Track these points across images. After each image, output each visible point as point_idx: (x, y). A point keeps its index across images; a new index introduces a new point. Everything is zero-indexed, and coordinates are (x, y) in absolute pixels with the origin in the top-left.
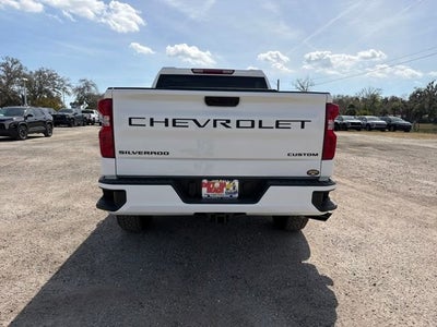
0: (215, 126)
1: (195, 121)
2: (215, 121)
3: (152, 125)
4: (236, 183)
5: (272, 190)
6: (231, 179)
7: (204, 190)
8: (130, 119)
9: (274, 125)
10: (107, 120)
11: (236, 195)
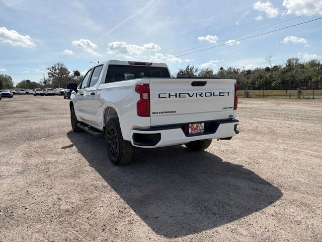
0: (196, 96)
1: (188, 94)
2: (197, 93)
3: (169, 97)
4: (203, 124)
5: (221, 126)
6: (200, 123)
7: (190, 130)
8: (159, 94)
9: (218, 95)
10: (145, 96)
11: (203, 131)
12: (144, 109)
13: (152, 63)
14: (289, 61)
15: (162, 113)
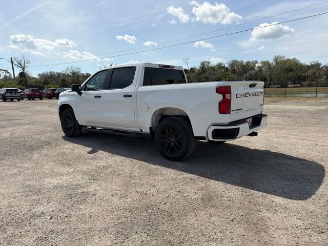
0: (252, 95)
1: (249, 94)
3: (241, 97)
4: (252, 119)
5: (263, 119)
8: (236, 95)
10: (227, 96)
12: (225, 107)
13: (174, 66)
14: (203, 64)
15: (236, 110)
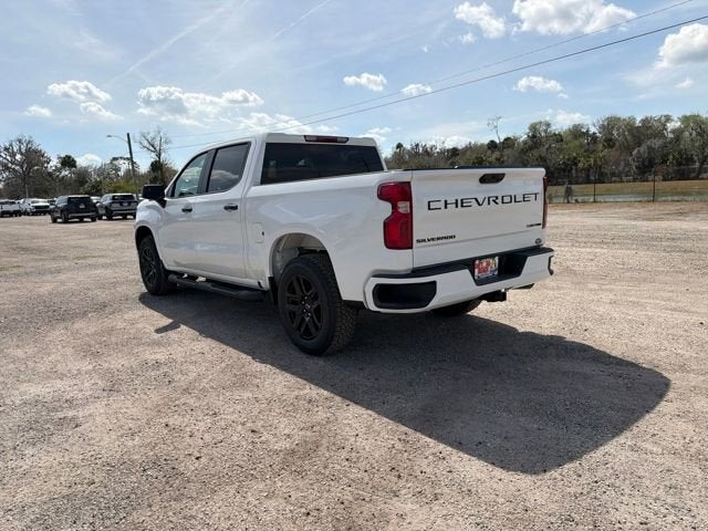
0: (489, 203)
1: (476, 200)
2: (489, 199)
3: (446, 207)
4: (497, 259)
5: (530, 260)
6: (492, 256)
7: (476, 271)
8: (429, 203)
9: (522, 199)
10: (403, 207)
11: (496, 273)
12: (398, 233)
13: (347, 139)
14: (533, 128)
15: (433, 239)
